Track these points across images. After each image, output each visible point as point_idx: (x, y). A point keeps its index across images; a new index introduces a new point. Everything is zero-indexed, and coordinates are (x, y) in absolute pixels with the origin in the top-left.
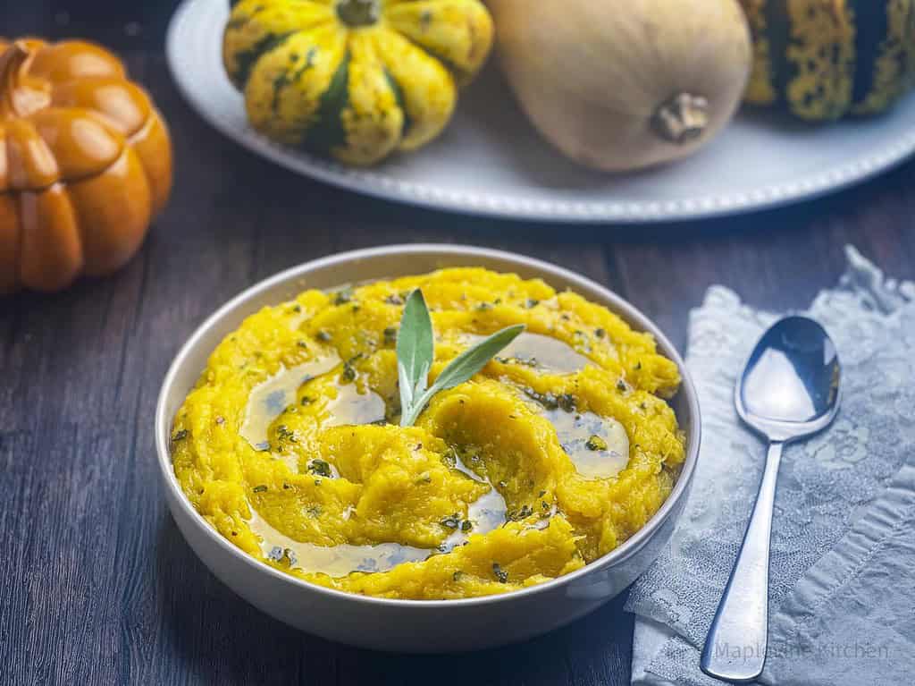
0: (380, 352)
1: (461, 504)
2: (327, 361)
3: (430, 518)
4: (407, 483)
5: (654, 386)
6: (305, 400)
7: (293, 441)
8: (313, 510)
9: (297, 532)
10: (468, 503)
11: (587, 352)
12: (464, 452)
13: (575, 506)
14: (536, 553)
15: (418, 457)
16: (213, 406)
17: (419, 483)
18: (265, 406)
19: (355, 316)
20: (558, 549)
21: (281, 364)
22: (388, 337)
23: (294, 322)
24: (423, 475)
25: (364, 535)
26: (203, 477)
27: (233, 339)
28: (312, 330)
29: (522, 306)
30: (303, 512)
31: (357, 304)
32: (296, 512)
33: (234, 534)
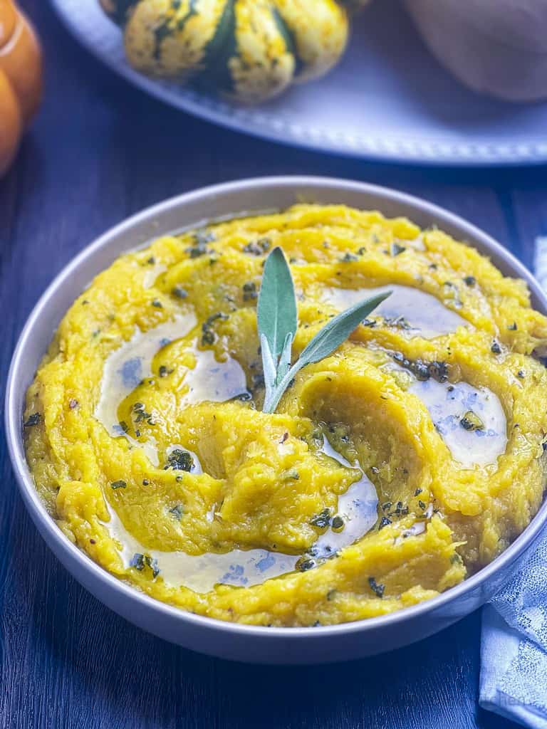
0: (239, 311)
1: (331, 497)
2: (184, 322)
3: (300, 517)
4: (274, 483)
5: (531, 346)
6: (162, 370)
7: (151, 424)
8: (176, 511)
9: (159, 536)
10: (339, 493)
11: (457, 307)
12: (332, 430)
13: (453, 505)
14: (413, 562)
15: (284, 450)
16: (66, 385)
17: (286, 481)
18: (120, 378)
19: (212, 269)
20: (437, 556)
21: (137, 328)
22: (248, 293)
23: (147, 277)
24: (291, 473)
25: (229, 539)
26: (58, 472)
27: (85, 302)
28: (168, 286)
29: (387, 253)
30: (165, 512)
31: (213, 257)
32: (157, 512)
33: (92, 542)
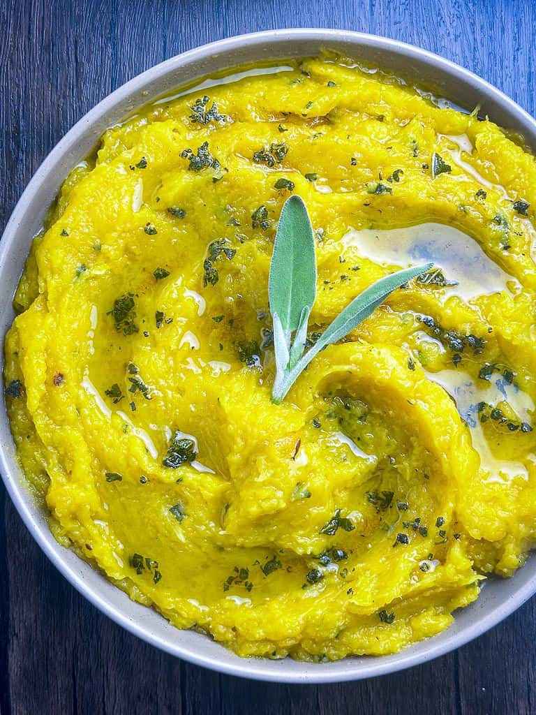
0: (247, 242)
6: (159, 317)
7: (147, 398)
8: (176, 510)
12: (348, 408)
16: (49, 353)
17: (297, 500)
24: (303, 492)
26: (46, 458)
29: (426, 168)
32: (157, 512)
33: (88, 547)
